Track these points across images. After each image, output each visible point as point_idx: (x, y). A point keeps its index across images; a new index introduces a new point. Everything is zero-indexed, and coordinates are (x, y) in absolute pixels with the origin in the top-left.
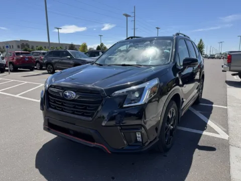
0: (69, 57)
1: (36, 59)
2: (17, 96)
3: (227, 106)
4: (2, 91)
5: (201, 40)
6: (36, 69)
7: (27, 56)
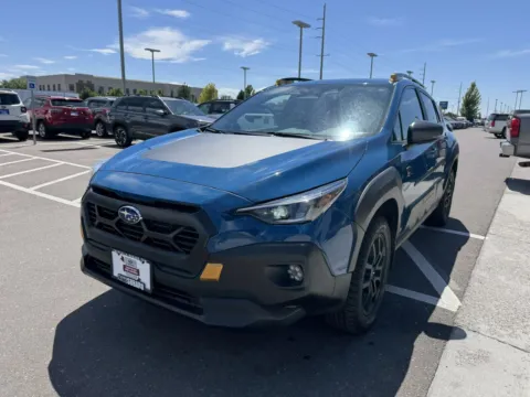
0: (161, 111)
1: (94, 114)
2: (31, 191)
3: (485, 235)
4: (2, 179)
5: (473, 86)
6: (95, 136)
7: (75, 108)
